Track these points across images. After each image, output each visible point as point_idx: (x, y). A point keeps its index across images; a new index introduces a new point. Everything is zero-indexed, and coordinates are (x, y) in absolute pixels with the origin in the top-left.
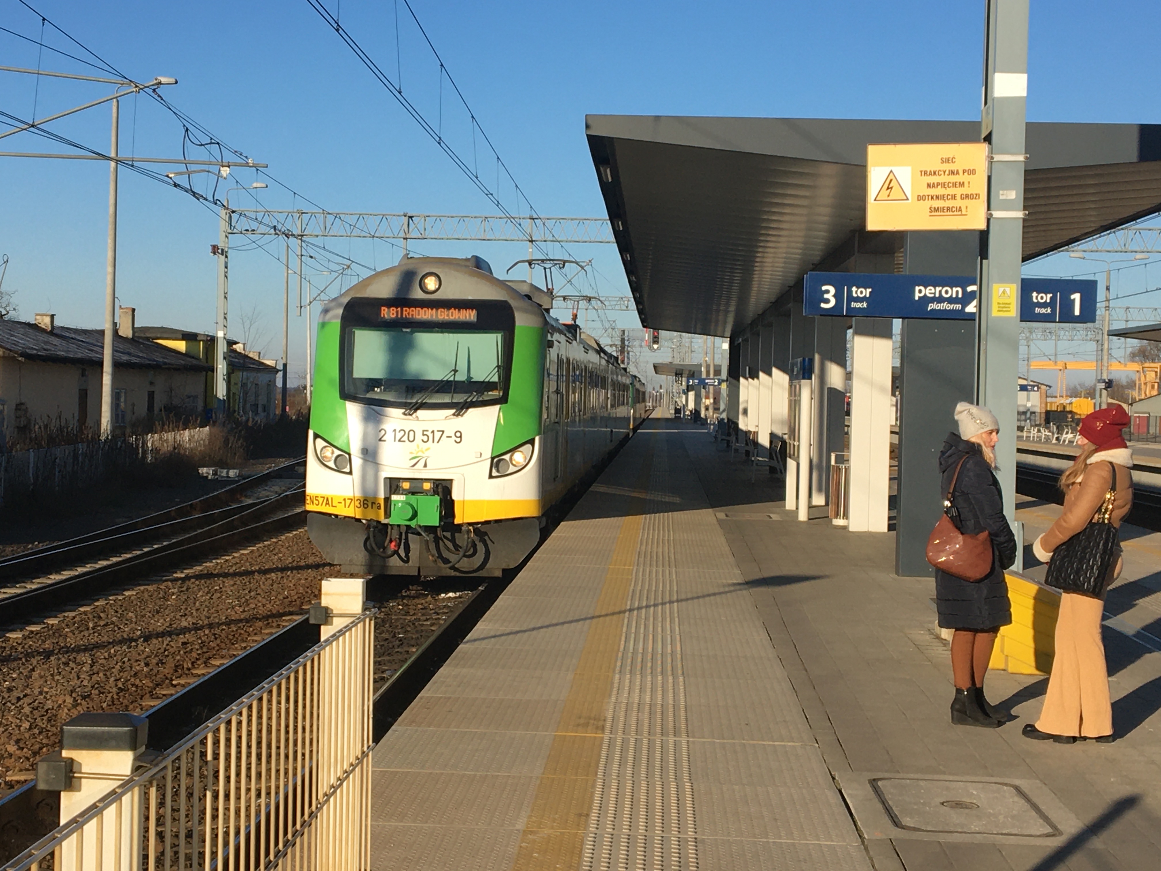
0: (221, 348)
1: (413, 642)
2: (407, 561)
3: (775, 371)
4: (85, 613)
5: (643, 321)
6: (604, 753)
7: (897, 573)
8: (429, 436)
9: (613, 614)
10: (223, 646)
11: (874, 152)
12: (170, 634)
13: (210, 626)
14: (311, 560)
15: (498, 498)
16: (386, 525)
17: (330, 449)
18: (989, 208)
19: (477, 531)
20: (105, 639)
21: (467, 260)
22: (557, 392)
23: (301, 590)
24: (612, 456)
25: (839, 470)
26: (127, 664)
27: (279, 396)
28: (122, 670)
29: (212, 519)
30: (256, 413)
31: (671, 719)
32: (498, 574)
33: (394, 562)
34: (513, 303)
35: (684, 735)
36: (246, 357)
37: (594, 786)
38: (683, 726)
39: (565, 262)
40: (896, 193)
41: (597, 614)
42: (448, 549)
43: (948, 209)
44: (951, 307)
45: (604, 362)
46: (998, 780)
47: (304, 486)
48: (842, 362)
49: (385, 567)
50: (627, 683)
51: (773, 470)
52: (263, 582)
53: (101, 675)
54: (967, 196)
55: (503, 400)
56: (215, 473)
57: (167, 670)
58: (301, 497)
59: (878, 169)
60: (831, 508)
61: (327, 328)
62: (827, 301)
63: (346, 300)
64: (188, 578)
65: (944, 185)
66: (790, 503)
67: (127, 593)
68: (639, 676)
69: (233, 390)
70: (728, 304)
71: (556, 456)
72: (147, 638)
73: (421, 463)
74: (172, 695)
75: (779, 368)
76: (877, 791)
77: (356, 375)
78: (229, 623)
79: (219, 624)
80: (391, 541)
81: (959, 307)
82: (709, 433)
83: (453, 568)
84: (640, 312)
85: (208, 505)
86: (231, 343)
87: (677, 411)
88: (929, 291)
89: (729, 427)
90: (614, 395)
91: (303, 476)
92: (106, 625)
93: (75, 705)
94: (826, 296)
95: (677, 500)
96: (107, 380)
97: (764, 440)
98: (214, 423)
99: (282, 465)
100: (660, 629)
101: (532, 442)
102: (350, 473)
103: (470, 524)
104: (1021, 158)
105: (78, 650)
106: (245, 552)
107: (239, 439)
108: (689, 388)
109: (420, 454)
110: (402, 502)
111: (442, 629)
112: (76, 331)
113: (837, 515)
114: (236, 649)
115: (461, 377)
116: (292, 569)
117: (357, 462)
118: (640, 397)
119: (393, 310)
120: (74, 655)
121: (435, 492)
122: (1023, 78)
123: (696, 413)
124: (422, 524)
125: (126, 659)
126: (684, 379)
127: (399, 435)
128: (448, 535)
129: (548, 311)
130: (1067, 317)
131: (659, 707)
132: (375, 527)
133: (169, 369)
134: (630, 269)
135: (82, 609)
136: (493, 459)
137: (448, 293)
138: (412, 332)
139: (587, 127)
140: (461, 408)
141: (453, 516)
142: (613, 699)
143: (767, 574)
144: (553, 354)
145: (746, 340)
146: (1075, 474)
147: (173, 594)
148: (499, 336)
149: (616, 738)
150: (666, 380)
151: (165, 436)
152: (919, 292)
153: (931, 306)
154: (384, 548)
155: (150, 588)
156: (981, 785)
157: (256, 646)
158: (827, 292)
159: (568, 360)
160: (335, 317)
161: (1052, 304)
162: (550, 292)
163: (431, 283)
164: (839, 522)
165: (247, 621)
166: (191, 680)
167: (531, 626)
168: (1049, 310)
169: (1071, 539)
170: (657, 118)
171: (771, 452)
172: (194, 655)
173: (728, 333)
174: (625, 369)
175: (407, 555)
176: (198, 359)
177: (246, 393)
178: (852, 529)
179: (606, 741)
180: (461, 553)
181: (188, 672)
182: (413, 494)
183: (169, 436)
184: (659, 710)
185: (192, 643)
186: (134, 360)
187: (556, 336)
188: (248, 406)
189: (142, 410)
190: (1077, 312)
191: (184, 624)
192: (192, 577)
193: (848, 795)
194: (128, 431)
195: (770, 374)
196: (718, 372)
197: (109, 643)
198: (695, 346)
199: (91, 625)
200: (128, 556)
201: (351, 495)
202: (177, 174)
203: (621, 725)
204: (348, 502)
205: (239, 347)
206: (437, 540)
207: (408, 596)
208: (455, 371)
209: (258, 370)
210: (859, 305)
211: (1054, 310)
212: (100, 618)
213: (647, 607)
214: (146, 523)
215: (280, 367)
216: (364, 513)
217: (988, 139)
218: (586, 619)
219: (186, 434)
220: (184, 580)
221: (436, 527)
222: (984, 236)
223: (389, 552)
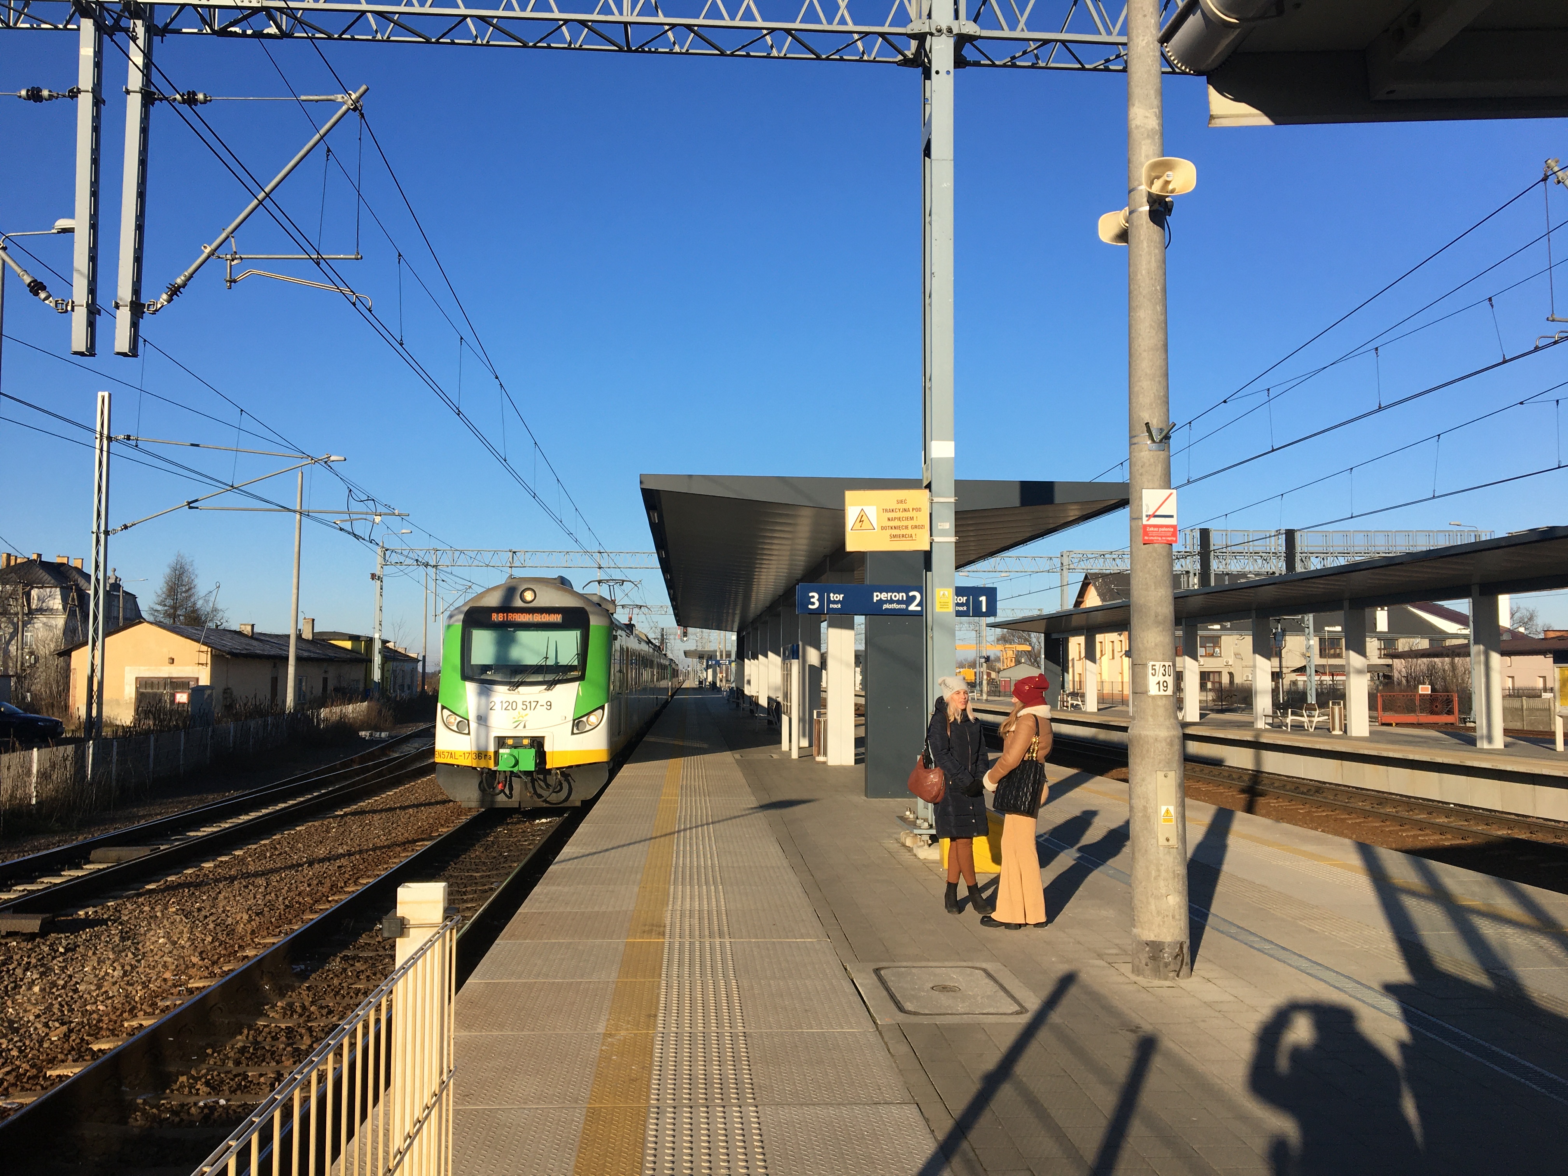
0: (377, 645)
1: (515, 859)
2: (511, 797)
3: (770, 654)
4: (265, 845)
5: (678, 622)
6: (666, 956)
7: (866, 796)
8: (527, 705)
9: (665, 835)
10: (369, 868)
11: (849, 495)
12: (329, 859)
13: (360, 852)
14: (439, 798)
15: (579, 749)
16: (495, 771)
17: (454, 716)
18: (931, 536)
19: (562, 773)
20: (279, 865)
21: (555, 579)
22: (620, 671)
23: (431, 821)
24: (657, 714)
25: (819, 722)
26: (294, 885)
27: (420, 679)
28: (290, 890)
29: (367, 769)
30: (402, 690)
31: (716, 922)
32: (578, 804)
33: (501, 798)
34: (588, 609)
35: (727, 937)
36: (396, 651)
37: (659, 988)
38: (726, 929)
39: (623, 581)
40: (866, 525)
41: (654, 836)
42: (541, 787)
43: (903, 536)
44: (899, 607)
45: (651, 650)
46: (970, 964)
47: (434, 743)
48: (818, 647)
49: (493, 802)
50: (680, 893)
51: (770, 722)
52: (403, 816)
53: (273, 895)
54: (916, 527)
55: (581, 678)
56: (371, 735)
57: (324, 889)
58: (432, 752)
59: (852, 508)
60: (815, 749)
61: (452, 629)
62: (813, 604)
63: (466, 609)
64: (346, 815)
65: (899, 519)
66: (785, 746)
67: (298, 829)
68: (688, 887)
69: (386, 675)
70: (734, 610)
71: (620, 719)
72: (311, 864)
73: (522, 725)
74: (327, 909)
75: (772, 651)
76: (880, 979)
77: (473, 663)
78: (374, 849)
79: (367, 851)
80: (499, 783)
81: (904, 606)
82: (723, 697)
83: (545, 801)
84: (676, 615)
85: (363, 759)
86: (384, 642)
87: (701, 683)
88: (883, 596)
89: (738, 693)
90: (658, 673)
91: (433, 736)
92: (280, 854)
93: (250, 920)
94: (812, 600)
95: (705, 746)
96: (291, 670)
97: (763, 702)
98: (371, 699)
99: (421, 728)
100: (701, 847)
101: (602, 708)
102: (469, 734)
103: (558, 769)
104: (952, 500)
105: (256, 875)
106: (390, 793)
107: (389, 709)
108: (708, 667)
109: (521, 719)
110: (507, 754)
111: (538, 847)
112: (270, 635)
113: (819, 754)
114: (380, 870)
115: (551, 662)
116: (425, 805)
117: (473, 725)
118: (675, 673)
119: (501, 615)
120: (253, 879)
121: (532, 746)
122: (952, 444)
123: (714, 684)
124: (522, 770)
125: (293, 881)
126: (705, 661)
127: (505, 705)
128: (541, 777)
129: (612, 614)
130: (978, 613)
131: (706, 912)
132: (487, 773)
133: (338, 661)
134: (670, 585)
135: (263, 842)
136: (574, 720)
137: (541, 602)
138: (514, 631)
139: (641, 482)
140: (551, 684)
141: (545, 763)
142: (670, 907)
143: (775, 799)
144: (617, 645)
145: (748, 633)
146: (1008, 724)
147: (334, 828)
148: (579, 632)
149: (674, 942)
150: (693, 662)
151: (334, 709)
152: (877, 596)
153: (885, 606)
154: (494, 788)
155: (316, 824)
156: (958, 969)
157: (396, 867)
158: (813, 597)
159: (627, 649)
160: (457, 621)
161: (967, 604)
162: (613, 602)
163: (529, 596)
164: (820, 759)
165: (389, 847)
166: (343, 897)
167: (605, 848)
168: (965, 608)
169: (1011, 772)
170: (690, 476)
171: (769, 710)
172: (347, 876)
173: (736, 629)
174: (665, 655)
175: (511, 793)
176: (361, 654)
177: (395, 677)
178: (829, 764)
179: (667, 945)
180: (551, 791)
181: (341, 891)
182: (515, 747)
183: (337, 710)
184: (706, 916)
185: (346, 866)
186: (312, 655)
187: (619, 632)
188: (397, 686)
189: (318, 690)
190: (984, 610)
191: (341, 851)
192: (348, 814)
193: (860, 984)
194: (306, 707)
195: (766, 656)
196: (729, 655)
197: (281, 868)
198: (712, 638)
199: (268, 855)
200: (302, 799)
201: (469, 750)
202: (342, 521)
203: (678, 930)
204: (467, 755)
205: (390, 645)
206: (533, 781)
207: (512, 823)
208: (547, 658)
209: (404, 661)
210: (835, 606)
211: (968, 608)
212: (276, 849)
213: (690, 828)
214: (317, 774)
215: (421, 658)
216: (478, 763)
217: (929, 486)
218: (645, 840)
219: (350, 708)
220: (342, 816)
221: (531, 772)
222: (927, 556)
223: (497, 791)
